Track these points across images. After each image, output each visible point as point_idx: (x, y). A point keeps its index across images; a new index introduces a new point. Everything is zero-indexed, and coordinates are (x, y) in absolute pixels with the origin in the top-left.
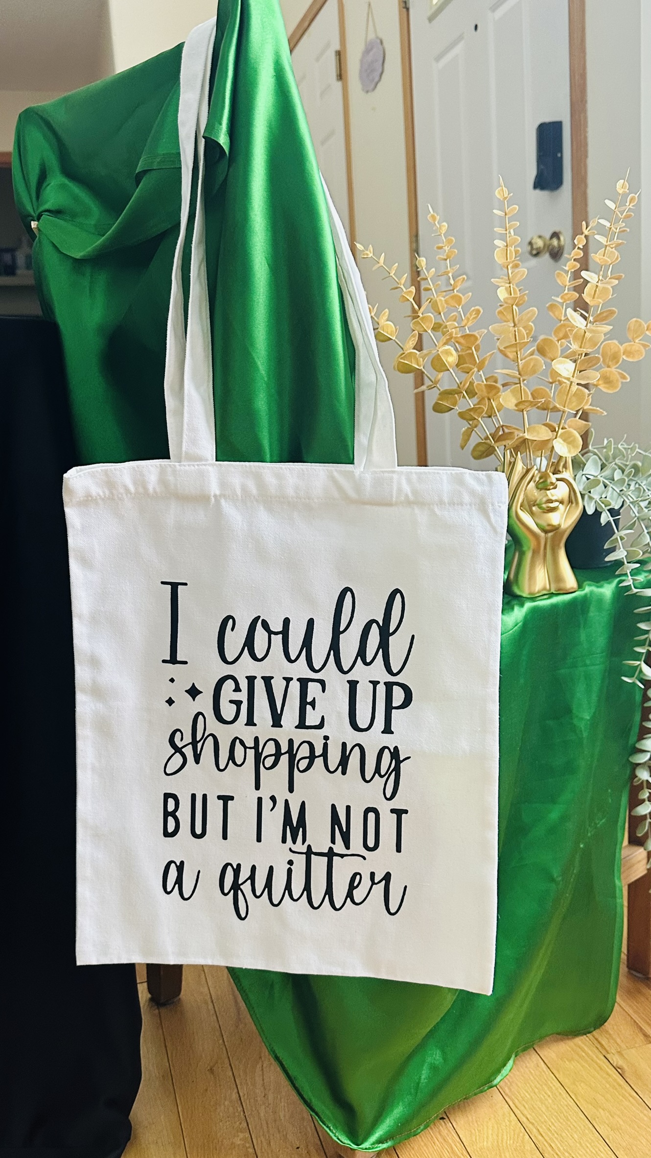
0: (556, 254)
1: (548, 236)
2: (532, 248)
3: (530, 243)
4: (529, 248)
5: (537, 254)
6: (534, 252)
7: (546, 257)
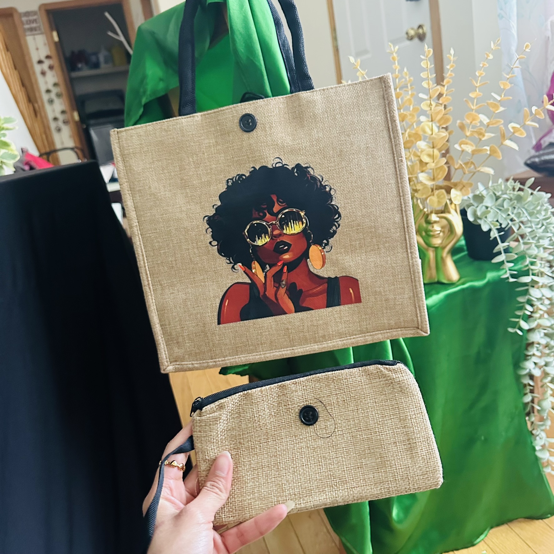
0: (421, 37)
1: (416, 27)
2: (408, 36)
3: (407, 33)
4: (406, 36)
5: (411, 38)
6: (410, 38)
7: (416, 40)
